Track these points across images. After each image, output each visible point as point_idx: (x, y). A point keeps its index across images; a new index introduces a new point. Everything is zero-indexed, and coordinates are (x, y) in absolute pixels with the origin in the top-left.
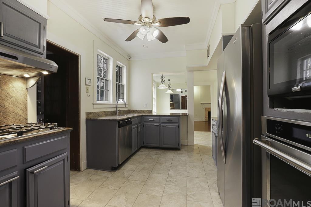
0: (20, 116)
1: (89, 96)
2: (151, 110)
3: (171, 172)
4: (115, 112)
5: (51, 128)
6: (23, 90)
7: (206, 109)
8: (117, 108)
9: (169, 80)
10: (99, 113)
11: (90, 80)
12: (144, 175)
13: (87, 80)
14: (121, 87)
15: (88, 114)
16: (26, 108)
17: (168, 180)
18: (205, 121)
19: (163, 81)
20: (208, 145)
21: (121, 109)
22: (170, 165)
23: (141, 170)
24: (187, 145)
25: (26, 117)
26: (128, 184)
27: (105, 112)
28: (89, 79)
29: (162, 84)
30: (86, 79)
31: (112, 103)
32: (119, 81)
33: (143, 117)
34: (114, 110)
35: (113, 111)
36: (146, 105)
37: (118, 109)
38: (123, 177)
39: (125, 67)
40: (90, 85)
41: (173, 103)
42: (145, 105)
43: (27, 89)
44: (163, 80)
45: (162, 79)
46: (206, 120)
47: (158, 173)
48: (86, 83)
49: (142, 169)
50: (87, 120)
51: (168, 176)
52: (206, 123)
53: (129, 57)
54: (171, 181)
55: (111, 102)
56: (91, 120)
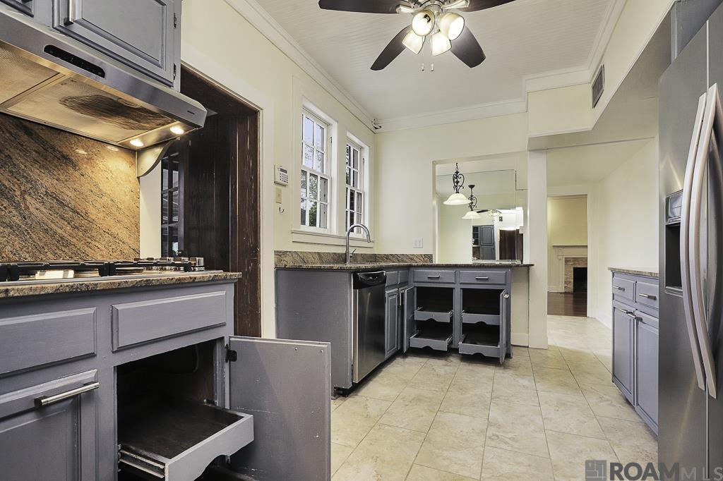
0: (123, 243)
1: (282, 211)
2: (431, 255)
3: (495, 414)
4: (344, 257)
5: (187, 268)
6: (130, 181)
7: (567, 260)
8: (347, 246)
9: (472, 187)
10: (305, 255)
11: (286, 172)
12: (422, 416)
13: (278, 172)
14: (358, 197)
15: (279, 254)
16: (137, 225)
17: (489, 433)
18: (565, 293)
19: (459, 184)
20: (588, 348)
21: (358, 251)
22: (489, 395)
23: (410, 402)
24: (528, 347)
25: (134, 246)
26: (381, 436)
27: (319, 253)
28: (282, 170)
29: (457, 192)
30: (276, 169)
31: (335, 234)
32: (352, 185)
33: (412, 269)
34: (342, 250)
35: (339, 254)
36: (418, 243)
37: (351, 250)
38: (366, 415)
39: (367, 149)
40: (285, 186)
41: (479, 248)
42: (416, 242)
43: (138, 178)
44: (458, 182)
45: (455, 180)
46: (567, 290)
47: (460, 414)
48: (275, 179)
49: (413, 399)
50: (279, 270)
51: (489, 424)
52: (565, 297)
53: (376, 127)
54: (497, 436)
55: (335, 232)
56: (285, 269)
